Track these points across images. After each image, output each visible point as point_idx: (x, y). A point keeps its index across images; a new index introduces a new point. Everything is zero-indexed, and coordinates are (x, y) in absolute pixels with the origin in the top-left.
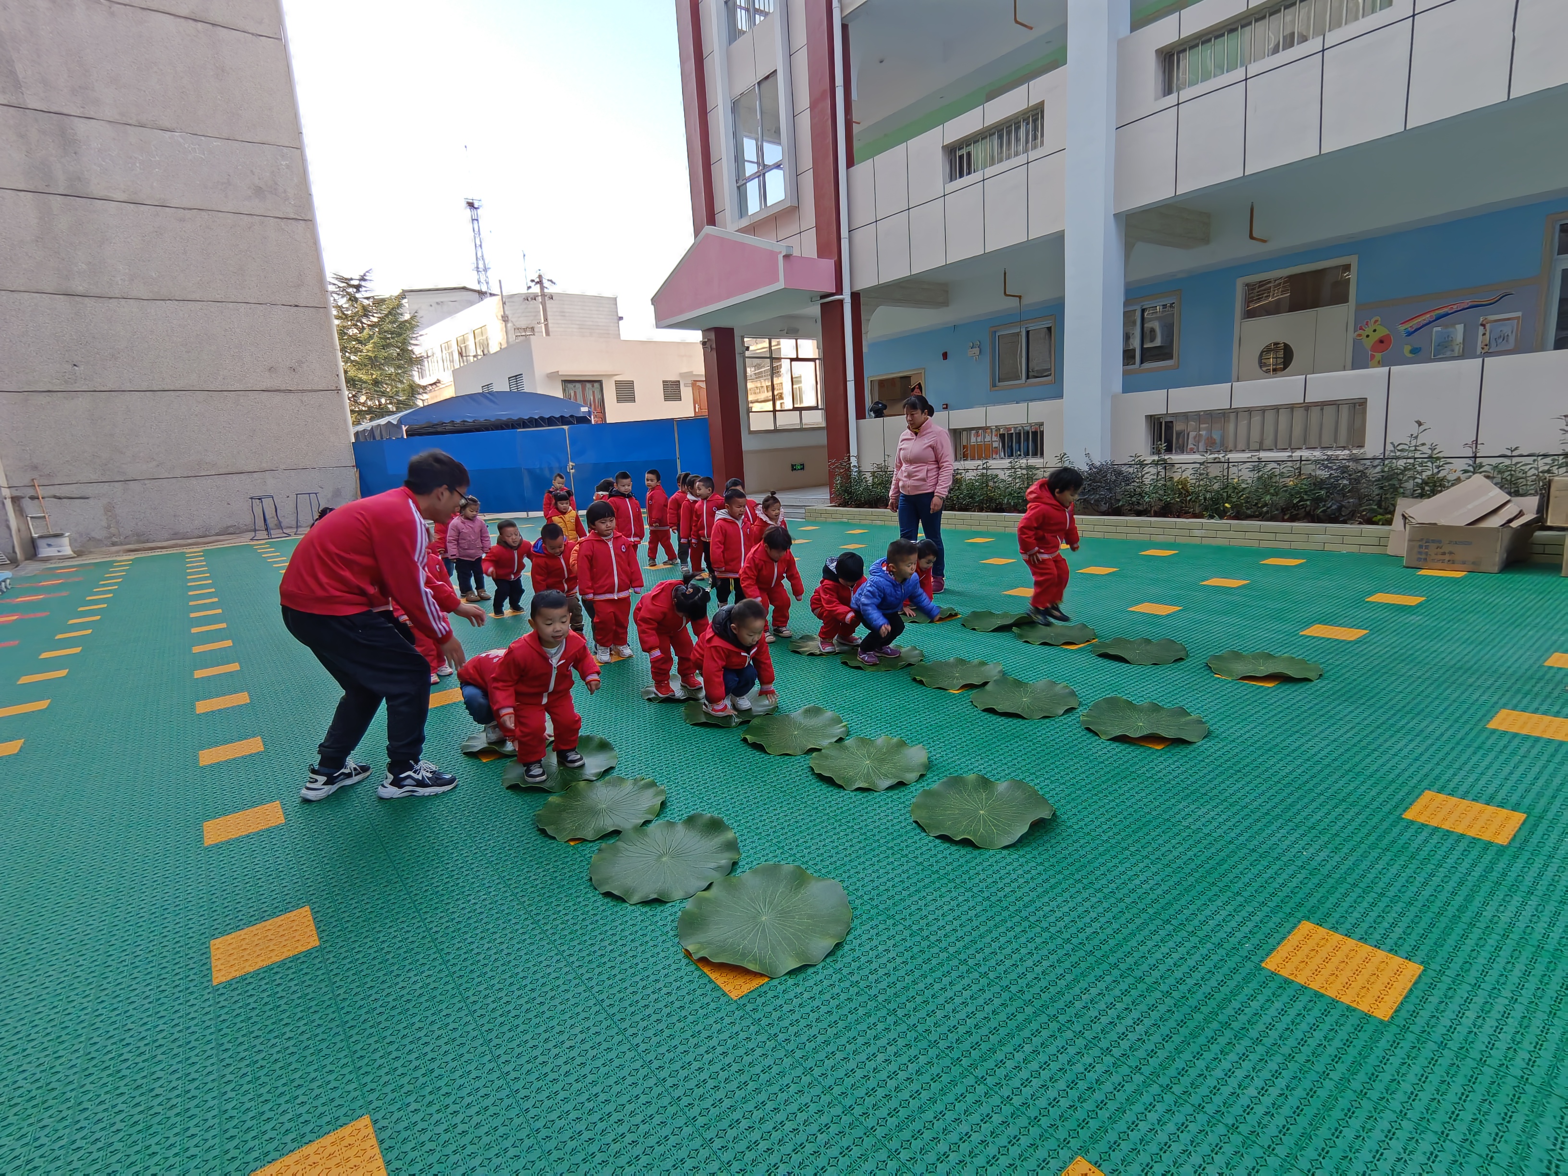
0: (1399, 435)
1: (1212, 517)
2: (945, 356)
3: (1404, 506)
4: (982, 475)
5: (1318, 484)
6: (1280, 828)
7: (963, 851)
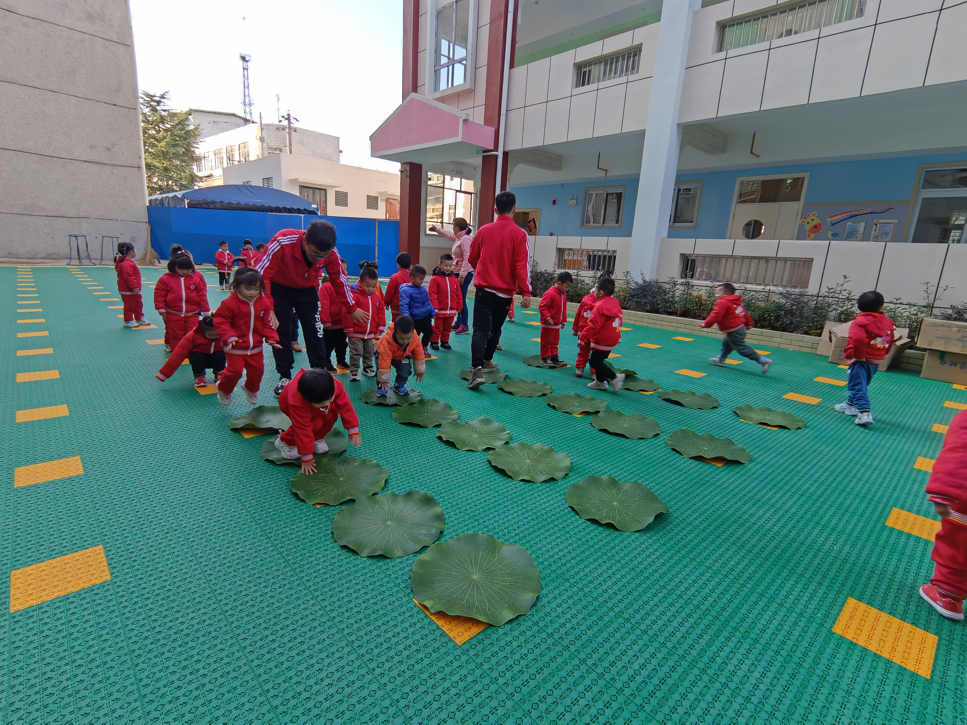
2: (554, 202)
5: (780, 307)
6: (814, 528)
7: (608, 532)
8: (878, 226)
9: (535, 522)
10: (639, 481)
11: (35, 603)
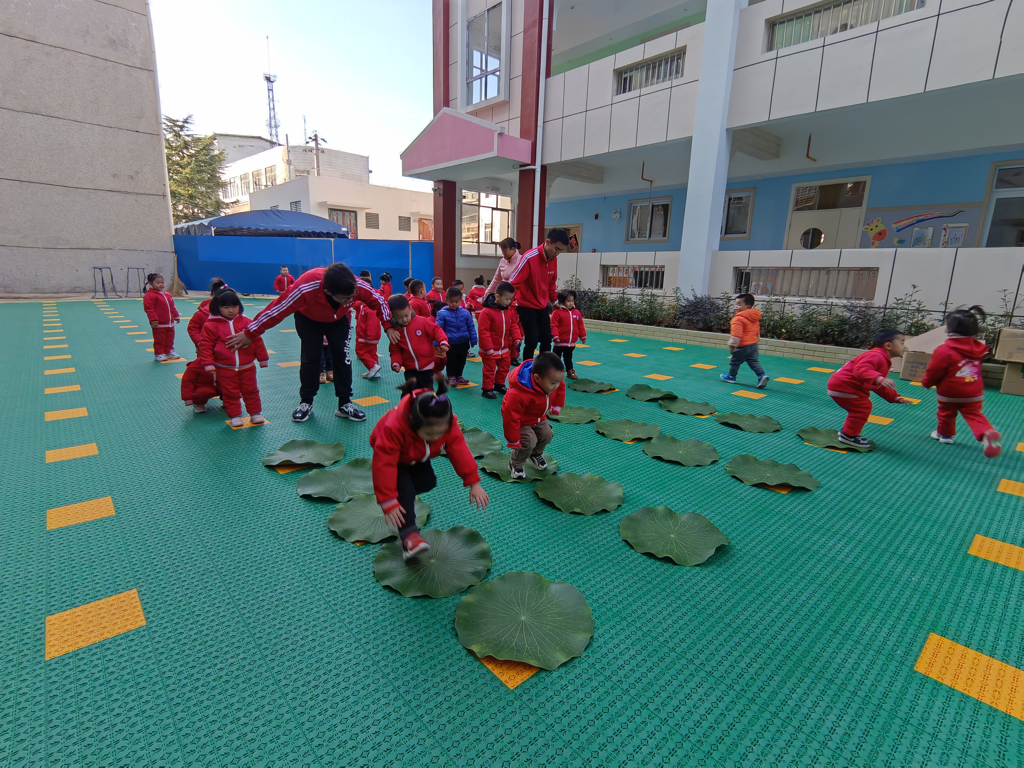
0: (899, 293)
1: (772, 337)
2: (597, 217)
4: (621, 298)
5: (844, 321)
6: (890, 559)
7: (666, 566)
8: (948, 230)
9: (588, 557)
10: (698, 512)
11: (71, 649)
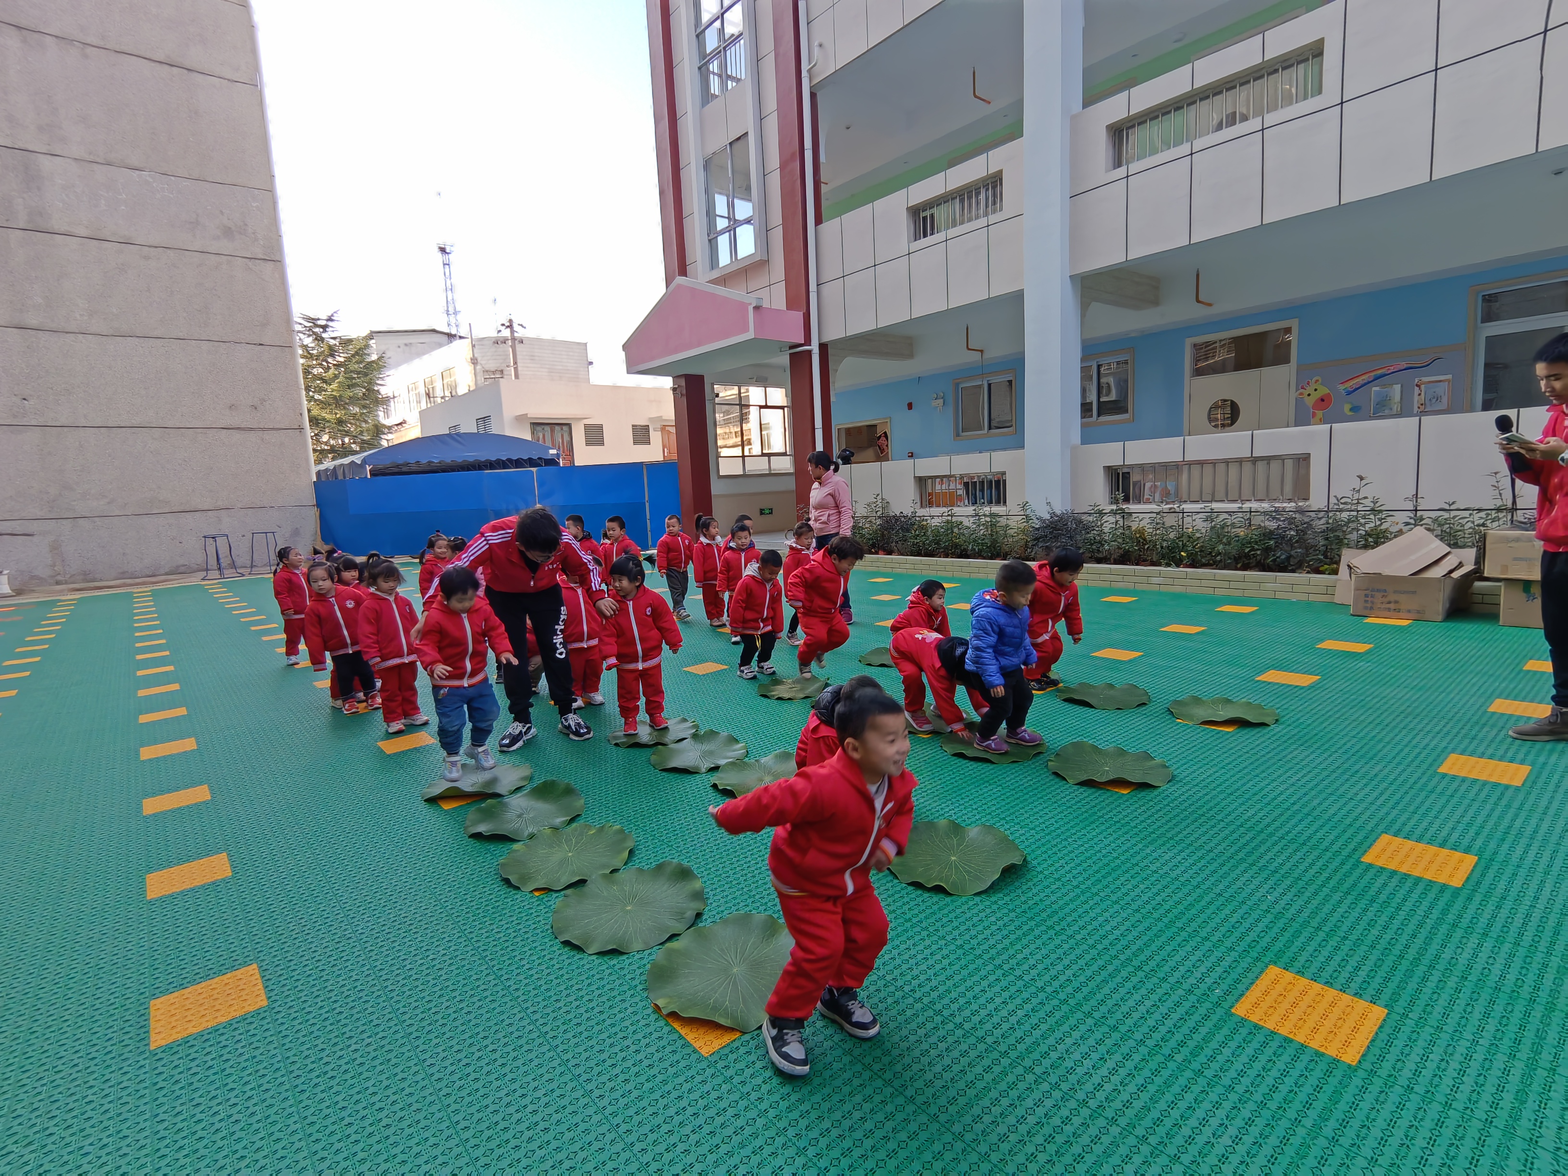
0: (1343, 488)
1: (1168, 565)
2: (910, 406)
3: (1348, 556)
4: (948, 522)
5: (1269, 534)
6: (1245, 871)
7: (936, 898)
8: (1423, 387)
10: (997, 825)
11: (180, 1036)
